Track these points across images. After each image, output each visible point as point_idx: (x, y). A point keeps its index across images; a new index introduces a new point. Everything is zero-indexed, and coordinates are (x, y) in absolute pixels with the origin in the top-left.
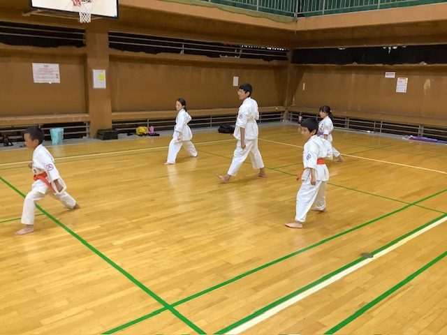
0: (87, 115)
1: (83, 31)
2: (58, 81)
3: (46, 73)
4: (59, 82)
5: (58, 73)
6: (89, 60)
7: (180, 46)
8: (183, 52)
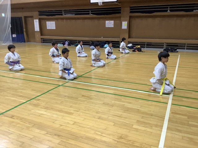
0: (119, 39)
1: (120, 8)
2: (113, 26)
3: (110, 24)
5: (113, 24)
6: (122, 18)
7: (167, 8)
8: (169, 11)
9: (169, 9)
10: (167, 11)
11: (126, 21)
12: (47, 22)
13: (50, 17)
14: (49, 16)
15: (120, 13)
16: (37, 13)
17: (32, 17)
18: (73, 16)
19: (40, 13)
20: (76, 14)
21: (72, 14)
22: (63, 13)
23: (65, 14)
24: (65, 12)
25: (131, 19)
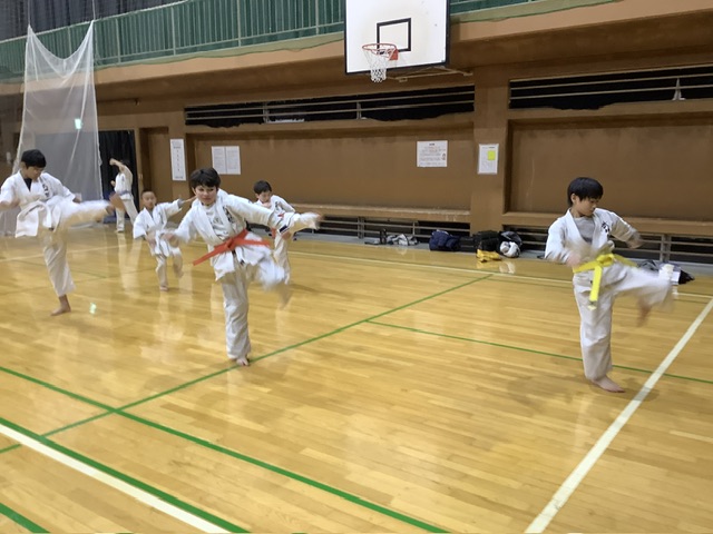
0: (467, 213)
1: (472, 88)
2: (444, 163)
3: (432, 153)
4: (446, 165)
5: (446, 152)
6: (475, 130)
7: (673, 83)
8: (677, 95)
9: (678, 87)
10: (669, 95)
11: (495, 143)
12: (213, 148)
13: (222, 130)
14: (216, 126)
15: (470, 108)
16: (181, 116)
17: (164, 130)
18: (300, 124)
19: (190, 115)
20: (309, 118)
21: (297, 117)
22: (266, 114)
23: (273, 119)
24: (271, 111)
25: (516, 134)
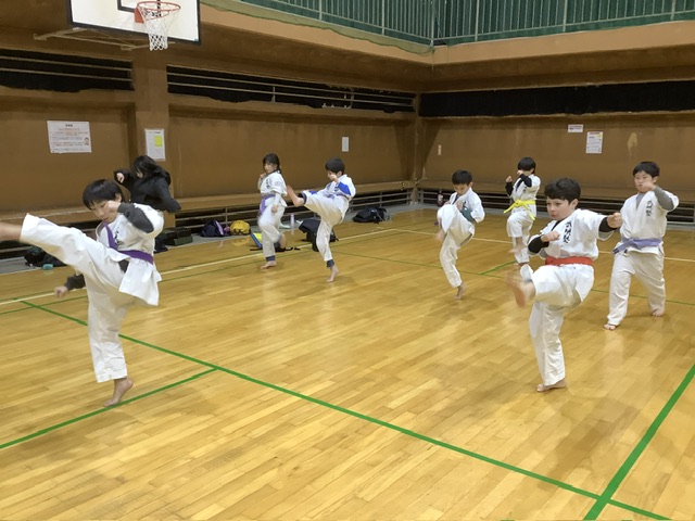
1: (128, 65)
2: (88, 149)
3: (69, 136)
4: (90, 151)
5: (88, 136)
6: (139, 115)
7: (270, 89)
8: (274, 99)
10: (268, 98)
11: (160, 128)
15: (127, 87)
